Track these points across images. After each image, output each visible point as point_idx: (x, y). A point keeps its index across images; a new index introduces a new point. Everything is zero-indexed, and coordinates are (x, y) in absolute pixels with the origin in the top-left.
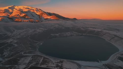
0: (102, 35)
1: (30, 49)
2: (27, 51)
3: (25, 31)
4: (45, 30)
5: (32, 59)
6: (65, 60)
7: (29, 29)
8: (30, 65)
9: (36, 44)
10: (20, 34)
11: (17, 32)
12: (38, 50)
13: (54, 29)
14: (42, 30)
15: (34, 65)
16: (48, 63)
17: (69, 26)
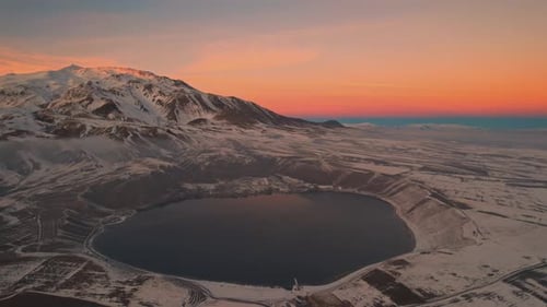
0: (394, 190)
1: (59, 234)
2: (41, 243)
3: (82, 170)
4: (162, 167)
5: (41, 271)
6: (158, 275)
7: (101, 162)
8: (21, 290)
9: (101, 220)
10: (53, 181)
11: (48, 170)
12: (91, 240)
13: (207, 164)
14: (151, 166)
15: (34, 288)
16: (91, 282)
17: (274, 154)
